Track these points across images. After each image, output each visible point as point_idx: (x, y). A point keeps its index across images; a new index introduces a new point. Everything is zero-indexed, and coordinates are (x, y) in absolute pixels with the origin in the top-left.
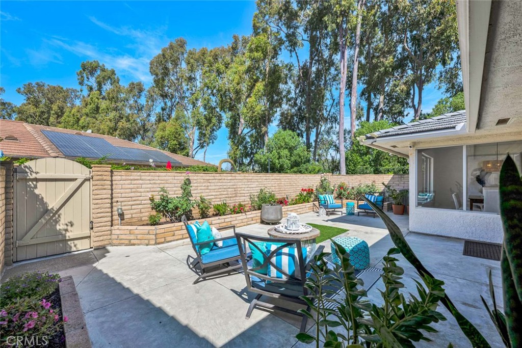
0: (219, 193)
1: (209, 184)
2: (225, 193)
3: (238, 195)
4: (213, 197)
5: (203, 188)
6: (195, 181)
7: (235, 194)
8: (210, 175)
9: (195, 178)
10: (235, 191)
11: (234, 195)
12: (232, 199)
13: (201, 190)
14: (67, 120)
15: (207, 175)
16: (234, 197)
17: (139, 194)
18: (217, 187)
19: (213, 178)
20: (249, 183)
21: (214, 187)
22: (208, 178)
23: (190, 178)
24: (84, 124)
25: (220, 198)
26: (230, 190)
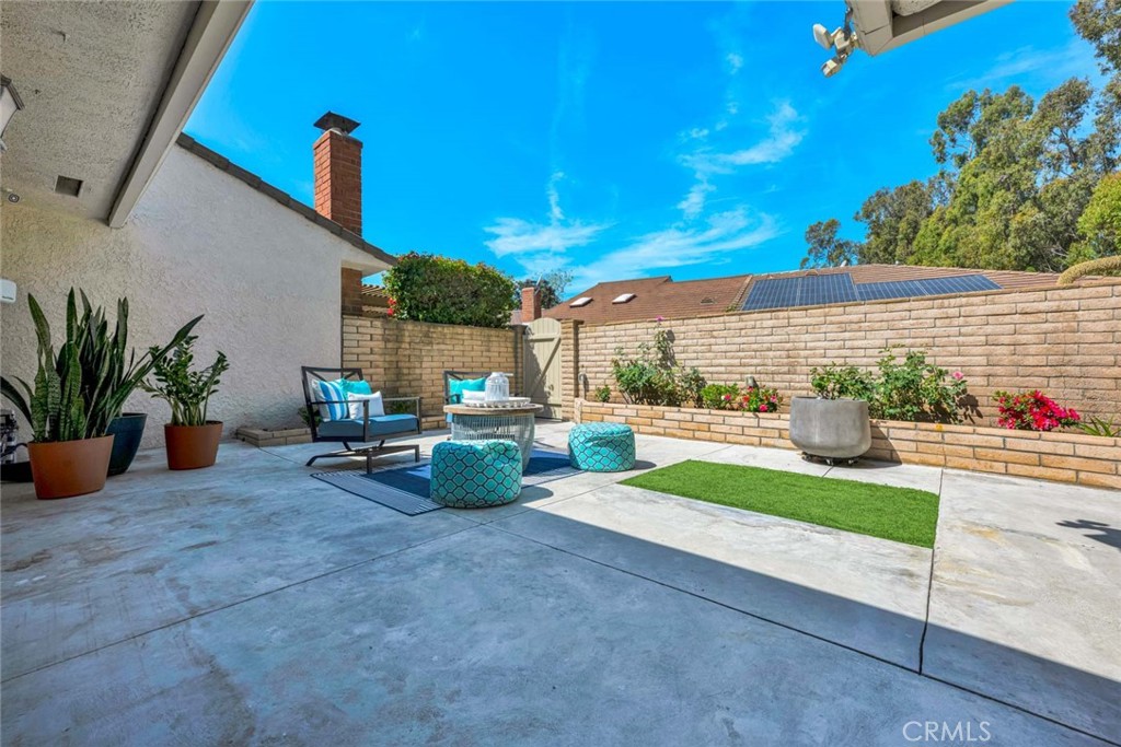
0: (737, 362)
1: (713, 340)
2: (755, 361)
3: (798, 368)
4: (722, 369)
5: (699, 348)
6: (682, 336)
7: (787, 365)
8: (716, 319)
9: (683, 329)
10: (789, 357)
11: (786, 369)
12: (777, 378)
13: (695, 352)
14: (921, 245)
15: (708, 320)
16: (785, 373)
17: (603, 358)
18: (735, 347)
19: (722, 326)
20: (847, 335)
21: (724, 348)
22: (709, 327)
23: (673, 330)
24: (948, 244)
25: (741, 374)
26: (771, 353)
